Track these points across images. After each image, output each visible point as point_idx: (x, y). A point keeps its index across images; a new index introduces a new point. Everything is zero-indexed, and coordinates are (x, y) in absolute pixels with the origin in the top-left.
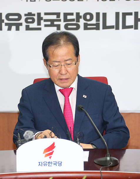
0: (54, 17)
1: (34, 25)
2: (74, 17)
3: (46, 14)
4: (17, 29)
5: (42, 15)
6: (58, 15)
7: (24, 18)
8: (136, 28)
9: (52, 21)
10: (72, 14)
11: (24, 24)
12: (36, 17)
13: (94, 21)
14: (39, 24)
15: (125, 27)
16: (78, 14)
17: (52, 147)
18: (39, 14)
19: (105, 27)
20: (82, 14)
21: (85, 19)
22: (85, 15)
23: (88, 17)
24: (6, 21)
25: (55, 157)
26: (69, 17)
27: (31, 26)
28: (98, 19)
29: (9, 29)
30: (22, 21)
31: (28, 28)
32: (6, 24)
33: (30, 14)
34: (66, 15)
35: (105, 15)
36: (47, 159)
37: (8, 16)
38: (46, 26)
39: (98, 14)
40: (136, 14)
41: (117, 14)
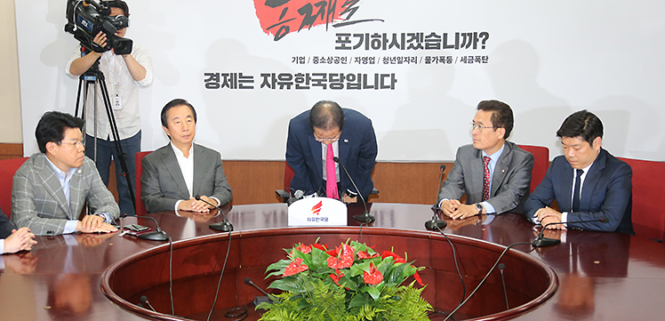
0: (321, 77)
1: (304, 85)
2: (339, 77)
3: (313, 75)
4: (289, 88)
5: (311, 76)
6: (325, 75)
7: (294, 78)
8: (393, 88)
9: (319, 81)
10: (337, 75)
11: (295, 83)
12: (304, 78)
13: (356, 82)
14: (308, 83)
15: (383, 87)
16: (342, 75)
17: (320, 204)
18: (308, 75)
19: (366, 87)
20: (345, 75)
21: (348, 79)
22: (348, 76)
23: (351, 78)
24: (279, 81)
25: (322, 214)
26: (334, 78)
27: (301, 85)
28: (359, 80)
29: (281, 88)
30: (293, 80)
31: (298, 87)
32: (279, 84)
33: (300, 74)
34: (331, 75)
35: (365, 76)
36: (315, 216)
37: (280, 76)
38: (313, 85)
39: (359, 75)
40: (393, 75)
41: (376, 75)
